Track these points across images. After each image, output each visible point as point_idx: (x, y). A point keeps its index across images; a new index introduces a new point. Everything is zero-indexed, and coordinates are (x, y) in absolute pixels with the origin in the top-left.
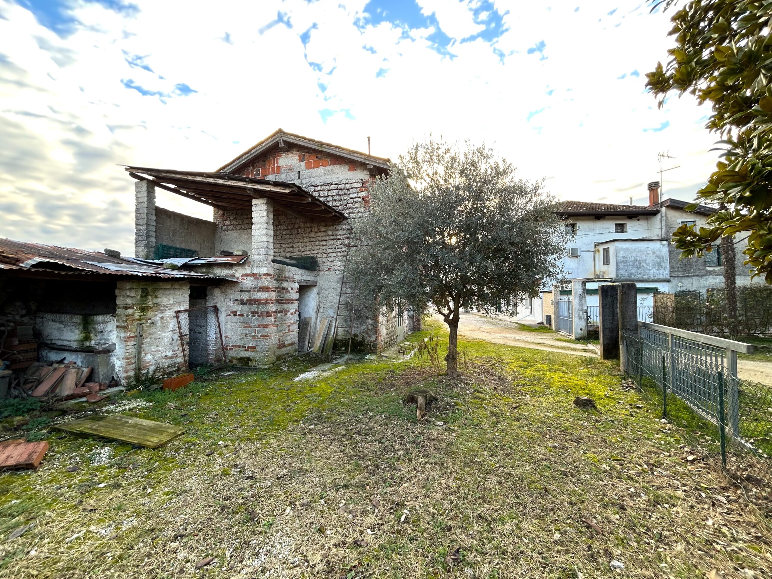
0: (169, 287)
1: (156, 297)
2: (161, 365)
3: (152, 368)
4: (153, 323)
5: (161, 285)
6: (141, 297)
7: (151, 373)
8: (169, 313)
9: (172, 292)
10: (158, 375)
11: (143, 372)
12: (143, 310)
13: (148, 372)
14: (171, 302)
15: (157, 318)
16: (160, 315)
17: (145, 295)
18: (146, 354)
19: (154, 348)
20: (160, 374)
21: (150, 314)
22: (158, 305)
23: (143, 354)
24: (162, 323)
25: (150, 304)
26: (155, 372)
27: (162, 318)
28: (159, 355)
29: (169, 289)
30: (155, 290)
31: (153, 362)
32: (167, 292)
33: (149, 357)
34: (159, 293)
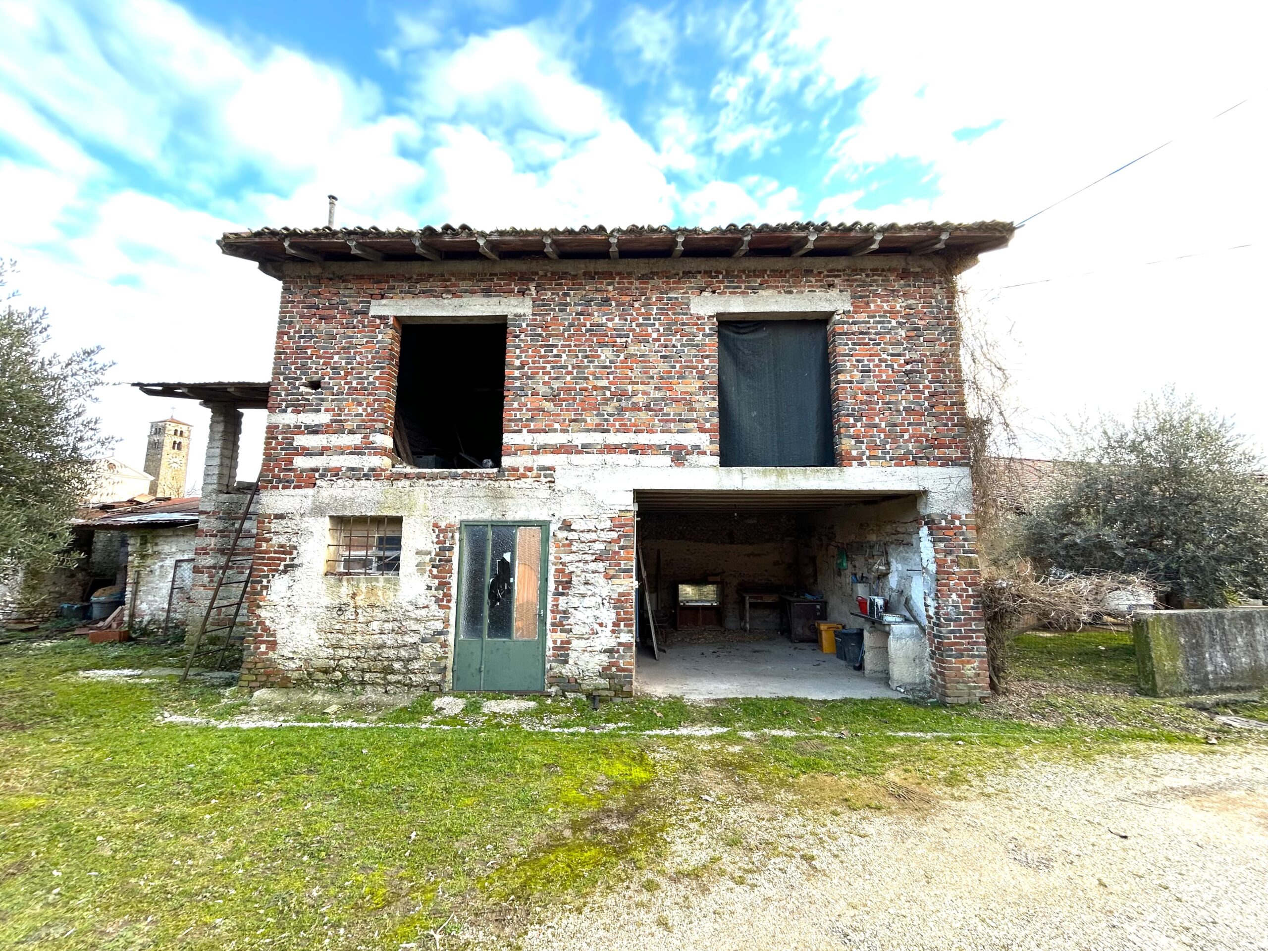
0: (171, 534)
1: (156, 544)
2: (156, 617)
3: (147, 618)
4: (151, 571)
5: (161, 531)
6: (141, 544)
7: (145, 623)
8: (170, 562)
9: (175, 539)
10: (152, 627)
11: (137, 620)
12: (143, 557)
13: (141, 622)
14: (174, 550)
15: (157, 567)
16: (160, 564)
17: (144, 543)
18: (142, 602)
19: (150, 598)
20: (154, 626)
21: (149, 562)
22: (159, 553)
23: (138, 602)
24: (161, 572)
25: (150, 551)
26: (149, 622)
27: (162, 566)
28: (155, 605)
29: (171, 536)
30: (154, 537)
31: (148, 612)
32: (170, 540)
33: (144, 606)
34: (160, 541)
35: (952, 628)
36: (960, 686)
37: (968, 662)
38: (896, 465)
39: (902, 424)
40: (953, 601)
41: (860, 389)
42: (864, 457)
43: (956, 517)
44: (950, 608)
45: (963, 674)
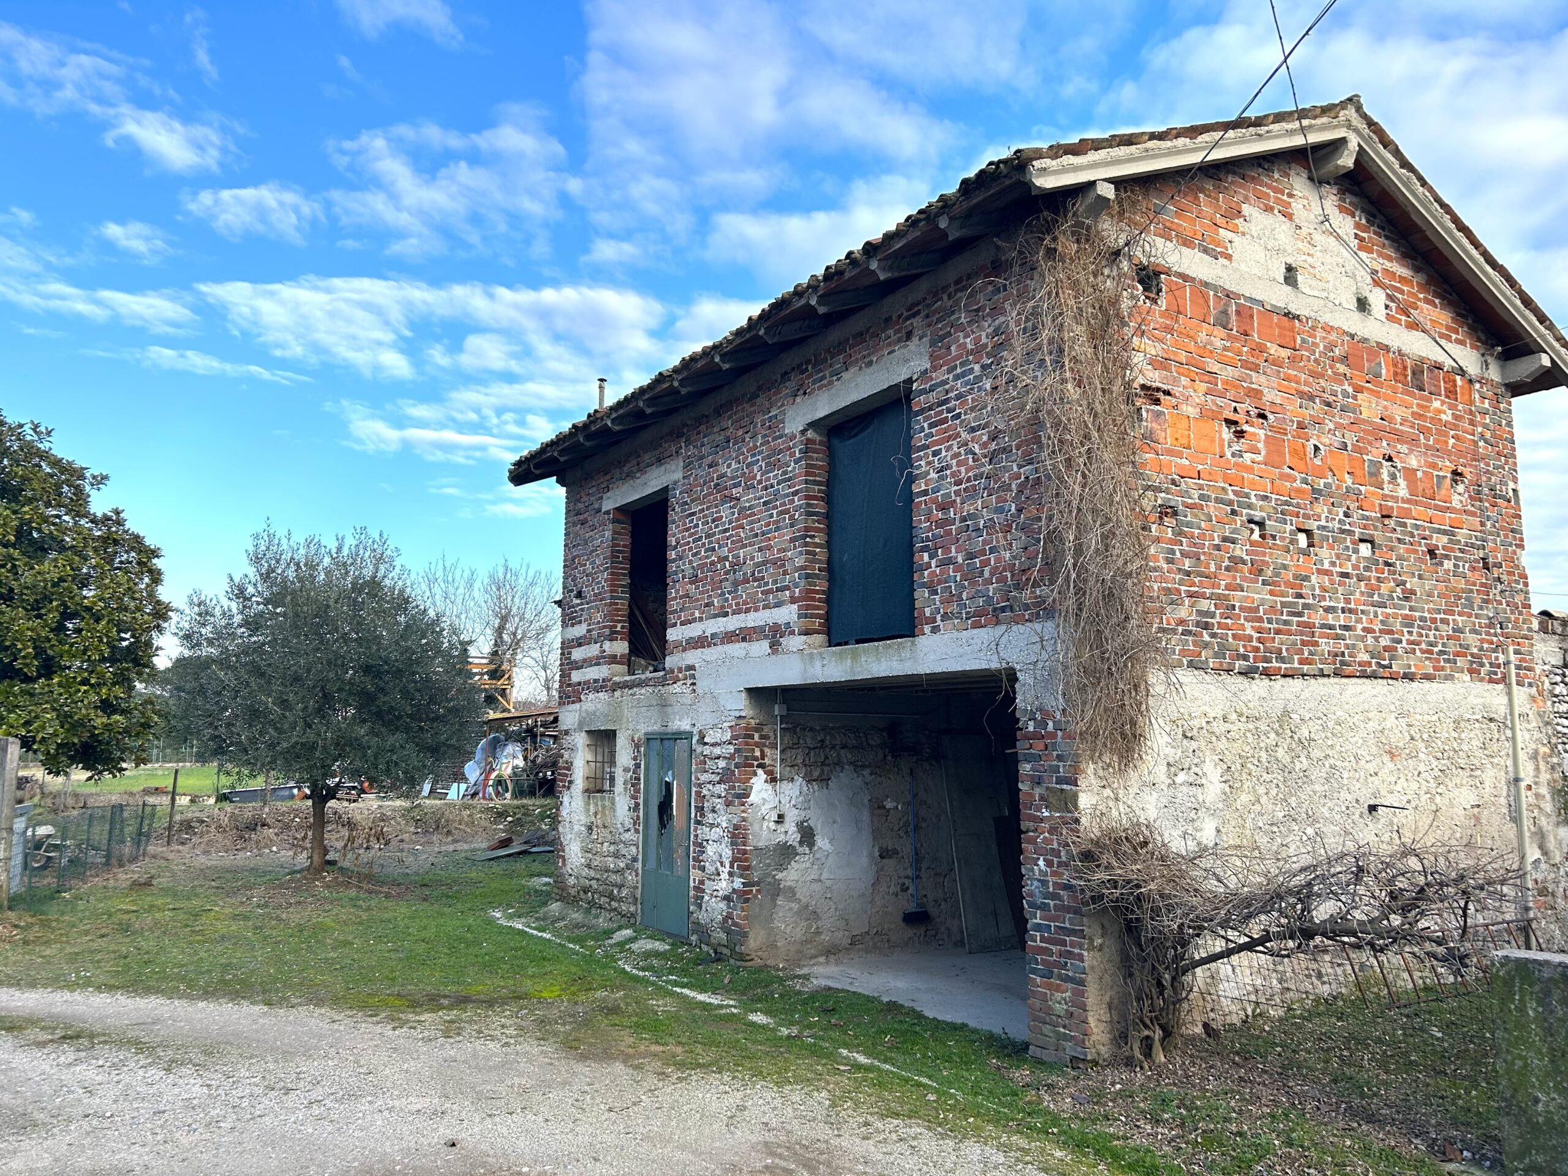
35: (1038, 921)
36: (1047, 1029)
37: (1058, 989)
38: (975, 626)
39: (983, 552)
40: (1040, 870)
41: (934, 501)
42: (939, 617)
43: (1047, 714)
44: (1036, 883)
45: (1050, 1008)
